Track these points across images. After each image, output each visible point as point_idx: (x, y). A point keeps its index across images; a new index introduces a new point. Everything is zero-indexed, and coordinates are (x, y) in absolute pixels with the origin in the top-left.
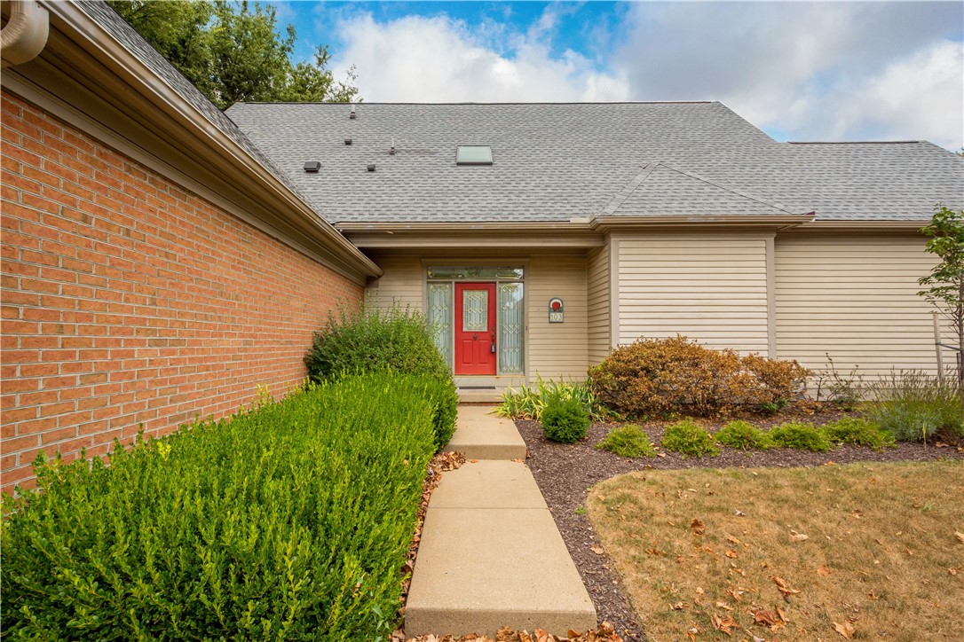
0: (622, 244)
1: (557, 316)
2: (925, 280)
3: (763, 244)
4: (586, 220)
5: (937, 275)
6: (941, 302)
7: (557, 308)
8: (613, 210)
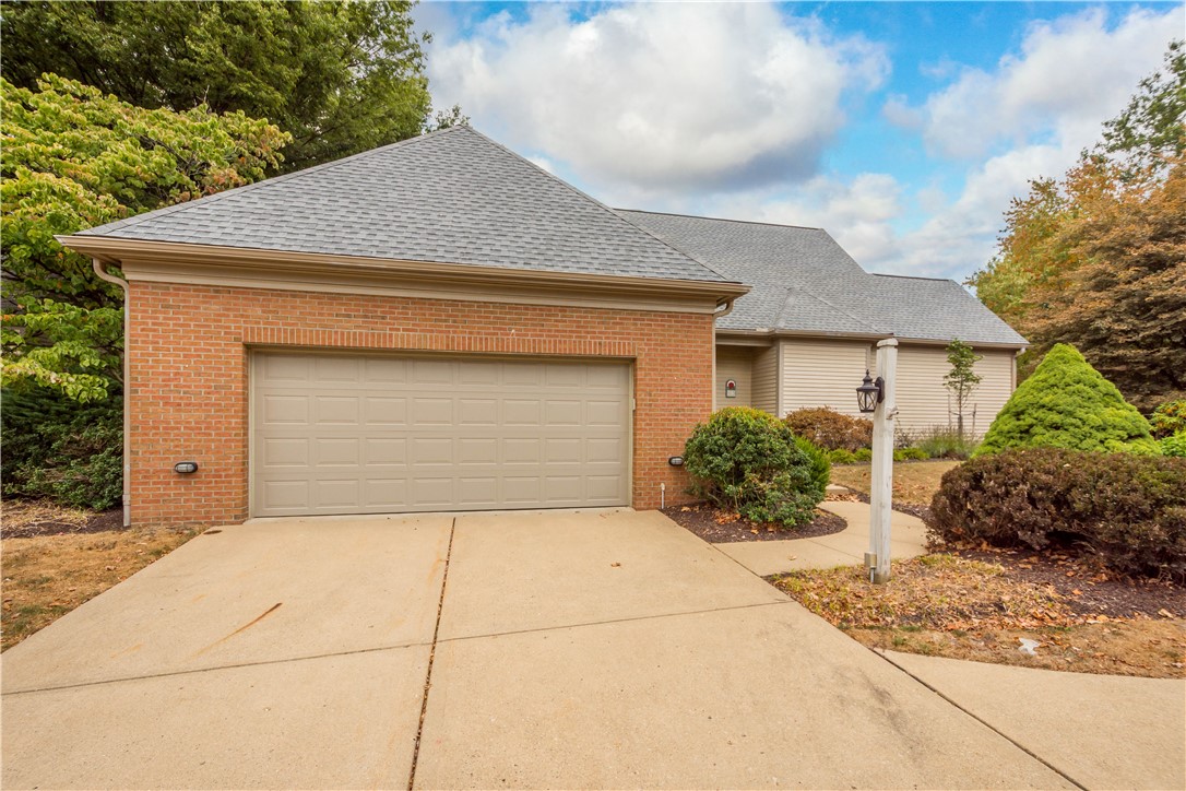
0: (786, 347)
1: (731, 393)
2: (946, 377)
3: (864, 350)
4: (766, 330)
5: (951, 375)
6: (952, 389)
7: (731, 387)
8: (783, 325)
